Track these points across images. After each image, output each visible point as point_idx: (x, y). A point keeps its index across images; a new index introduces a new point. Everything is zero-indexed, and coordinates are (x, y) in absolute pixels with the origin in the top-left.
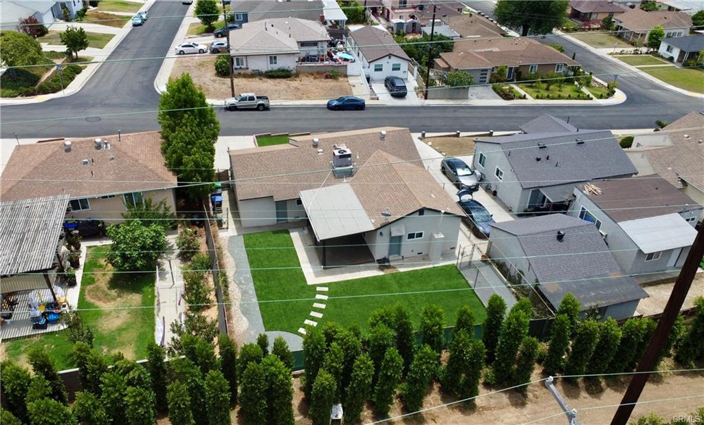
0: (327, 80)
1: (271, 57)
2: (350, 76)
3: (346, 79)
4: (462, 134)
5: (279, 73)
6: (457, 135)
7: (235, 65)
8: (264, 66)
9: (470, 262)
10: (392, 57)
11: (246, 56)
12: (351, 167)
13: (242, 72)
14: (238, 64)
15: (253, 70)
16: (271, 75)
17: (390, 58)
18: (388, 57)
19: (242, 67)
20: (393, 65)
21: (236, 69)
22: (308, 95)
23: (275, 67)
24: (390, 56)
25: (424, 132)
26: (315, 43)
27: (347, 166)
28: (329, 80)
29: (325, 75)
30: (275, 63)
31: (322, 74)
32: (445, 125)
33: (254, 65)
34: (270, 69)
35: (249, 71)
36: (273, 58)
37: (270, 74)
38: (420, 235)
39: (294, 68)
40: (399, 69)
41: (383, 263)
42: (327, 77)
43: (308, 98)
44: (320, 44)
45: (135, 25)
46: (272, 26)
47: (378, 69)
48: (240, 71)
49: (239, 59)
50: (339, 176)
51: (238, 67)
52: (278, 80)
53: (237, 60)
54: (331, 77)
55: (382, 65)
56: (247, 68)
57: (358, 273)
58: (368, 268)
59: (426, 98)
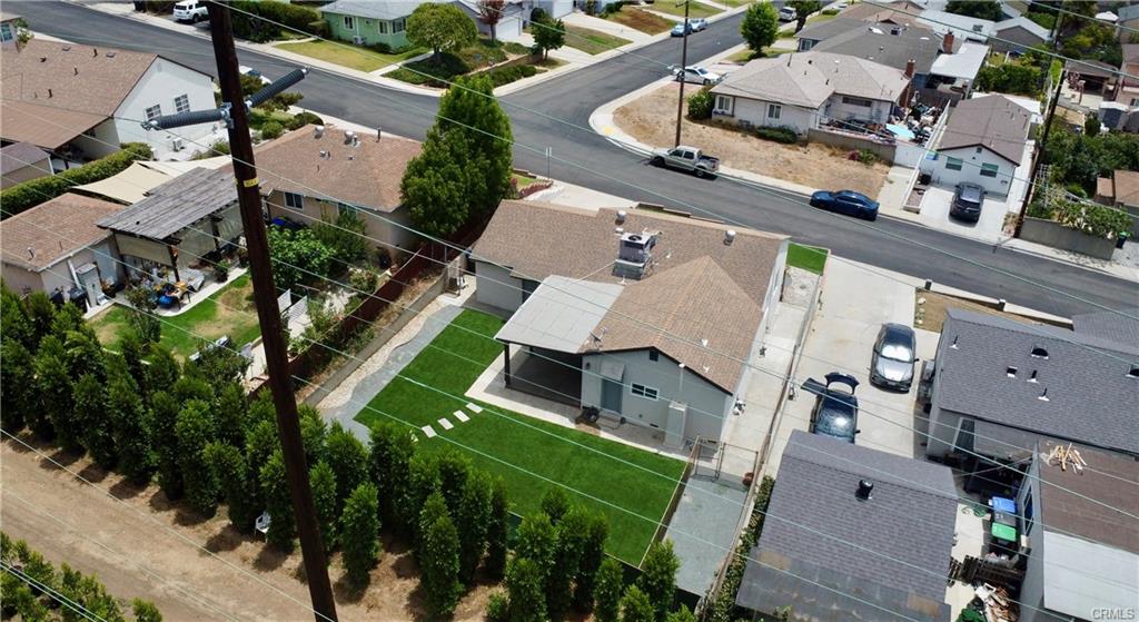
0: (851, 162)
1: (772, 107)
2: (899, 165)
3: (886, 168)
4: (1009, 307)
5: (776, 134)
6: (1000, 307)
7: (716, 108)
8: (758, 117)
9: (718, 472)
10: (983, 149)
11: (735, 97)
12: (641, 265)
13: (724, 119)
14: (720, 107)
15: (740, 121)
16: (764, 134)
17: (979, 151)
18: (975, 149)
19: (726, 111)
20: (984, 164)
21: (716, 113)
22: (798, 176)
23: (775, 123)
24: (980, 147)
25: (930, 281)
26: (868, 102)
27: (636, 261)
28: (856, 163)
29: (851, 153)
30: (777, 117)
31: (849, 150)
32: (1001, 286)
33: (743, 113)
34: (767, 124)
35: (735, 121)
36: (774, 108)
37: (762, 131)
38: (652, 393)
39: (805, 132)
40: (992, 174)
41: (589, 416)
42: (852, 158)
43: (796, 180)
44: (875, 105)
45: (673, 35)
46: (810, 62)
47: (954, 166)
48: (721, 118)
49: (723, 98)
50: (619, 272)
51: (720, 111)
52: (770, 143)
53: (721, 99)
54: (860, 159)
55: (961, 161)
56: (733, 116)
57: (541, 411)
58: (563, 413)
59: (1017, 235)
